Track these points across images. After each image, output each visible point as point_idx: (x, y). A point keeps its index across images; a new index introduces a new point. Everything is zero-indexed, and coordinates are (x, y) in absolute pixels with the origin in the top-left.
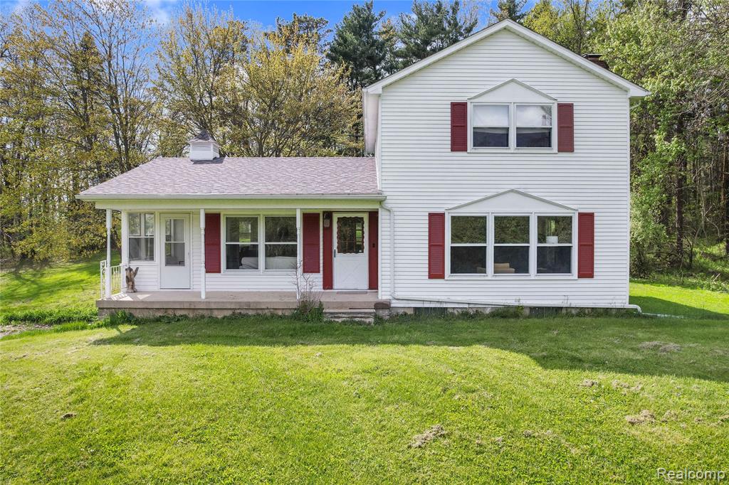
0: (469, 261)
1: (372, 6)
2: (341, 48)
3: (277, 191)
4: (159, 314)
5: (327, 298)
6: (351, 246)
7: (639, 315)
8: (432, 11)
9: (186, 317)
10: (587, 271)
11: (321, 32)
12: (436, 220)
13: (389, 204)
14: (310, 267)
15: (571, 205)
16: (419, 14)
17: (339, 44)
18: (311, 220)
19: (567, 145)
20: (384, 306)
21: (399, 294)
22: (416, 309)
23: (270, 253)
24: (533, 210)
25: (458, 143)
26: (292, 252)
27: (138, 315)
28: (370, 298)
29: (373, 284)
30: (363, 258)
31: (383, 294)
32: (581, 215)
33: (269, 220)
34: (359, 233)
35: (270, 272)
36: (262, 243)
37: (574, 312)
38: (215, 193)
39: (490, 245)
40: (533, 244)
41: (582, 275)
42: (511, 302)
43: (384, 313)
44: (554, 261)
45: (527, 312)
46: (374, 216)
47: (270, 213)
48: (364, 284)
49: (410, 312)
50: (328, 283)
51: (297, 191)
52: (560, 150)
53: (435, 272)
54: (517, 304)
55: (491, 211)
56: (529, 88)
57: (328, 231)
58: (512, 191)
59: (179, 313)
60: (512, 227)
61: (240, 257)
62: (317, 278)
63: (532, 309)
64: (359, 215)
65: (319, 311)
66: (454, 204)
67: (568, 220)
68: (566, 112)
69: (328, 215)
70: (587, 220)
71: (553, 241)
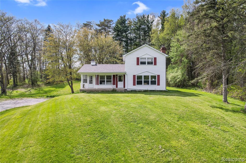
0: (140, 83)
1: (125, 16)
2: (117, 29)
3: (109, 72)
4: (90, 91)
5: (117, 89)
6: (120, 80)
7: (167, 91)
8: (142, 17)
9: (94, 92)
10: (159, 84)
11: (111, 23)
12: (134, 76)
13: (127, 74)
14: (114, 84)
15: (156, 74)
16: (138, 19)
17: (117, 28)
18: (114, 76)
19: (155, 64)
20: (126, 90)
21: (128, 88)
22: (131, 90)
23: (107, 82)
24: (150, 75)
25: (138, 64)
26: (111, 81)
27: (87, 91)
28: (124, 89)
29: (124, 87)
30: (123, 82)
31: (126, 88)
32: (158, 75)
33: (107, 76)
34: (122, 78)
35: (107, 85)
36: (106, 80)
37: (157, 91)
38: (99, 72)
39: (143, 80)
40: (150, 80)
41: (158, 85)
42: (147, 89)
43: (126, 91)
44: (153, 83)
45: (149, 91)
46: (124, 75)
47: (107, 75)
48: (123, 87)
49: (130, 91)
50: (117, 87)
51: (112, 72)
52: (154, 65)
53: (134, 84)
54: (147, 90)
55: (143, 75)
56: (149, 55)
57: (117, 78)
58: (146, 71)
59: (93, 91)
60: (146, 77)
61: (102, 82)
62: (115, 86)
63: (150, 90)
64: (122, 75)
65: (116, 90)
66: (137, 74)
67: (155, 76)
68: (155, 59)
69: (117, 75)
70: (159, 76)
71: (153, 80)
